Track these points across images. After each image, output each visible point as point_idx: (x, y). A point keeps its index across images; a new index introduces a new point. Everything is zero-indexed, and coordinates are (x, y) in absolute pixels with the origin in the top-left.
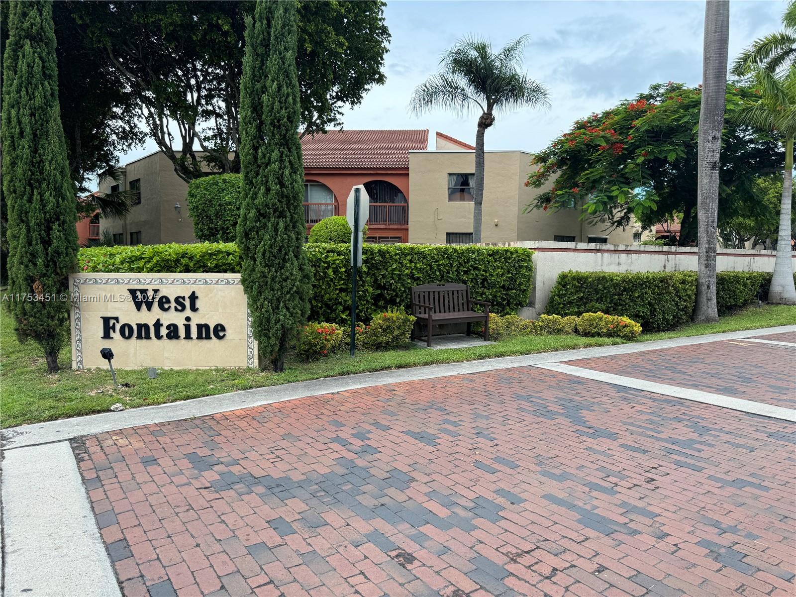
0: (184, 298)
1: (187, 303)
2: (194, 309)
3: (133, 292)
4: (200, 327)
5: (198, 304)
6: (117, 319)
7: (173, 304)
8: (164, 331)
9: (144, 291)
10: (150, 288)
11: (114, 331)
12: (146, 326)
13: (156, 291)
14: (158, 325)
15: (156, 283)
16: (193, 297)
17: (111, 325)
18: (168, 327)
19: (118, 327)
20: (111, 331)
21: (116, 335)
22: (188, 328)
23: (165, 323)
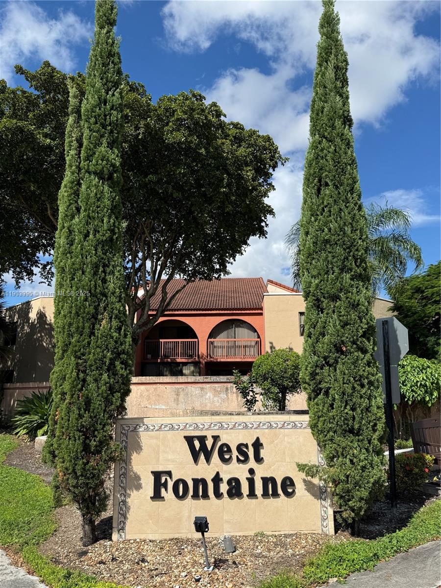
0: (246, 446)
1: (250, 452)
2: (258, 459)
3: (189, 440)
4: (265, 481)
5: (263, 453)
6: (169, 474)
7: (235, 453)
8: (224, 488)
9: (202, 439)
10: (209, 434)
11: (166, 490)
12: (204, 481)
13: (216, 438)
14: (217, 480)
15: (215, 428)
16: (257, 445)
17: (163, 481)
18: (229, 482)
19: (170, 484)
20: (163, 490)
21: (168, 494)
22: (251, 482)
23: (225, 477)
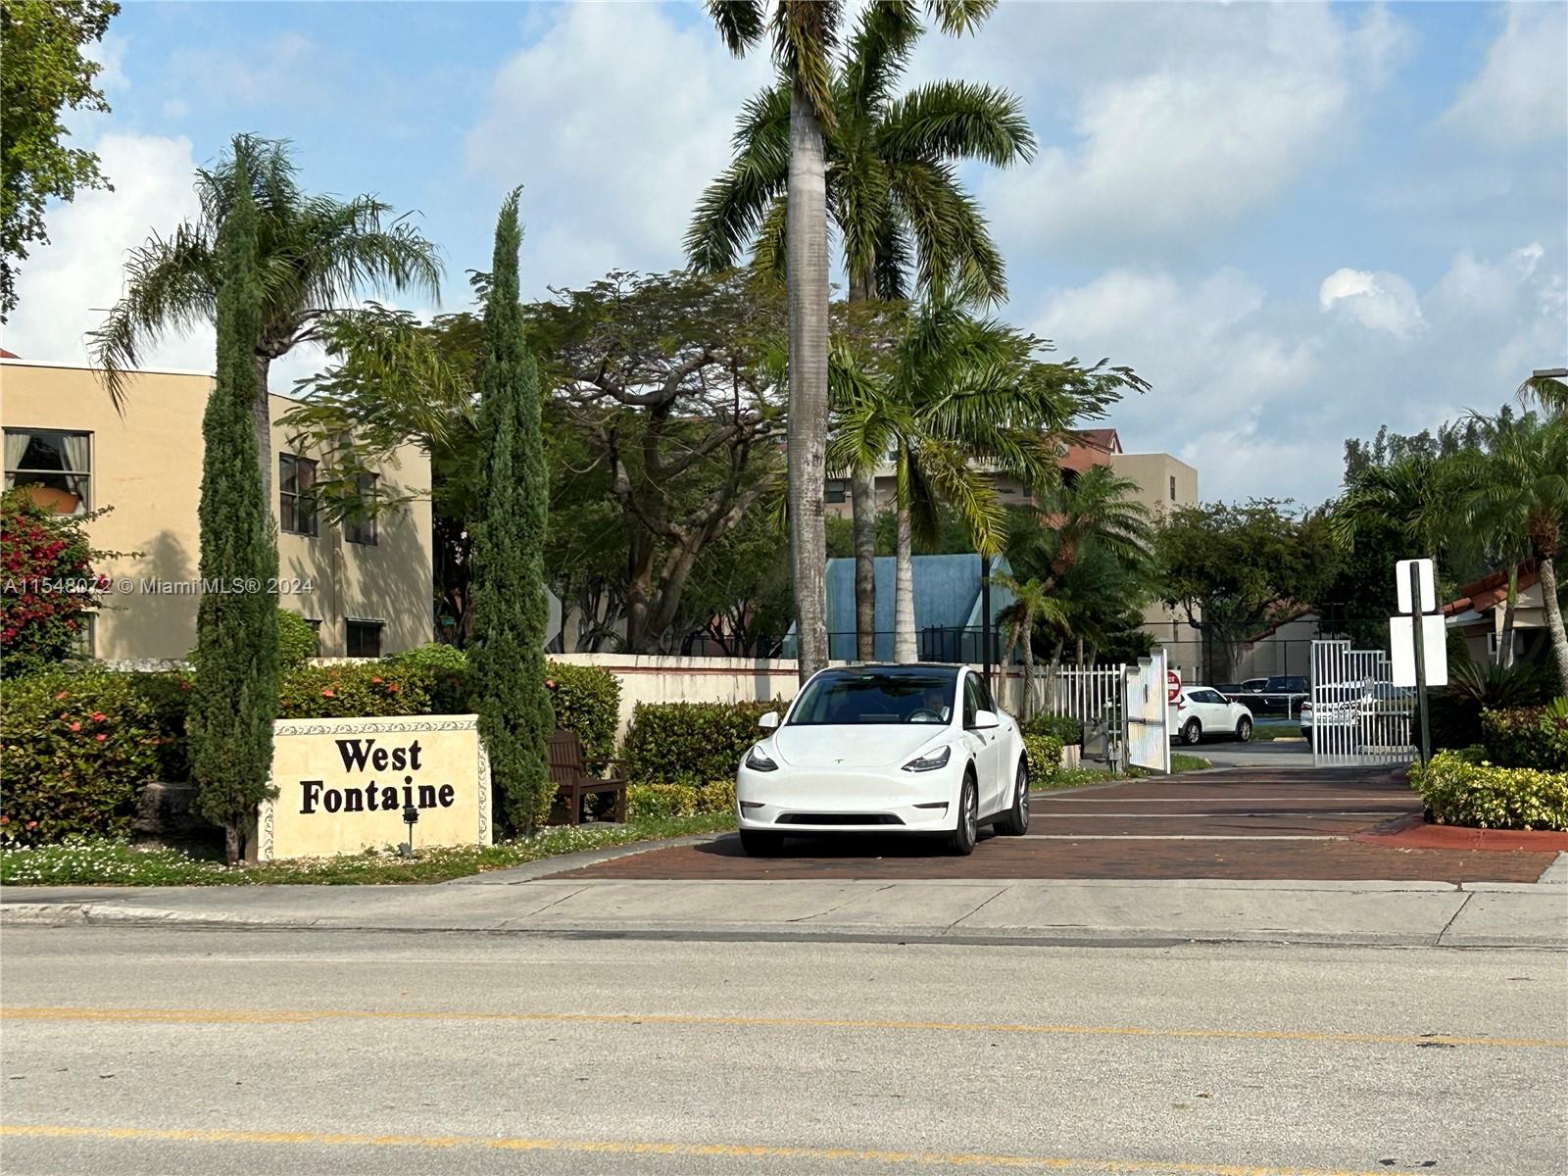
0: (403, 750)
1: (408, 757)
2: (416, 766)
3: (342, 744)
4: (423, 789)
5: (421, 758)
6: (320, 784)
7: (391, 759)
8: (379, 798)
9: (355, 744)
10: (363, 737)
11: (317, 803)
12: (358, 792)
13: (370, 742)
14: (372, 790)
15: (370, 731)
16: (415, 749)
17: (313, 793)
18: (385, 792)
19: (322, 795)
20: (313, 801)
21: (319, 807)
22: (408, 792)
23: (381, 786)
